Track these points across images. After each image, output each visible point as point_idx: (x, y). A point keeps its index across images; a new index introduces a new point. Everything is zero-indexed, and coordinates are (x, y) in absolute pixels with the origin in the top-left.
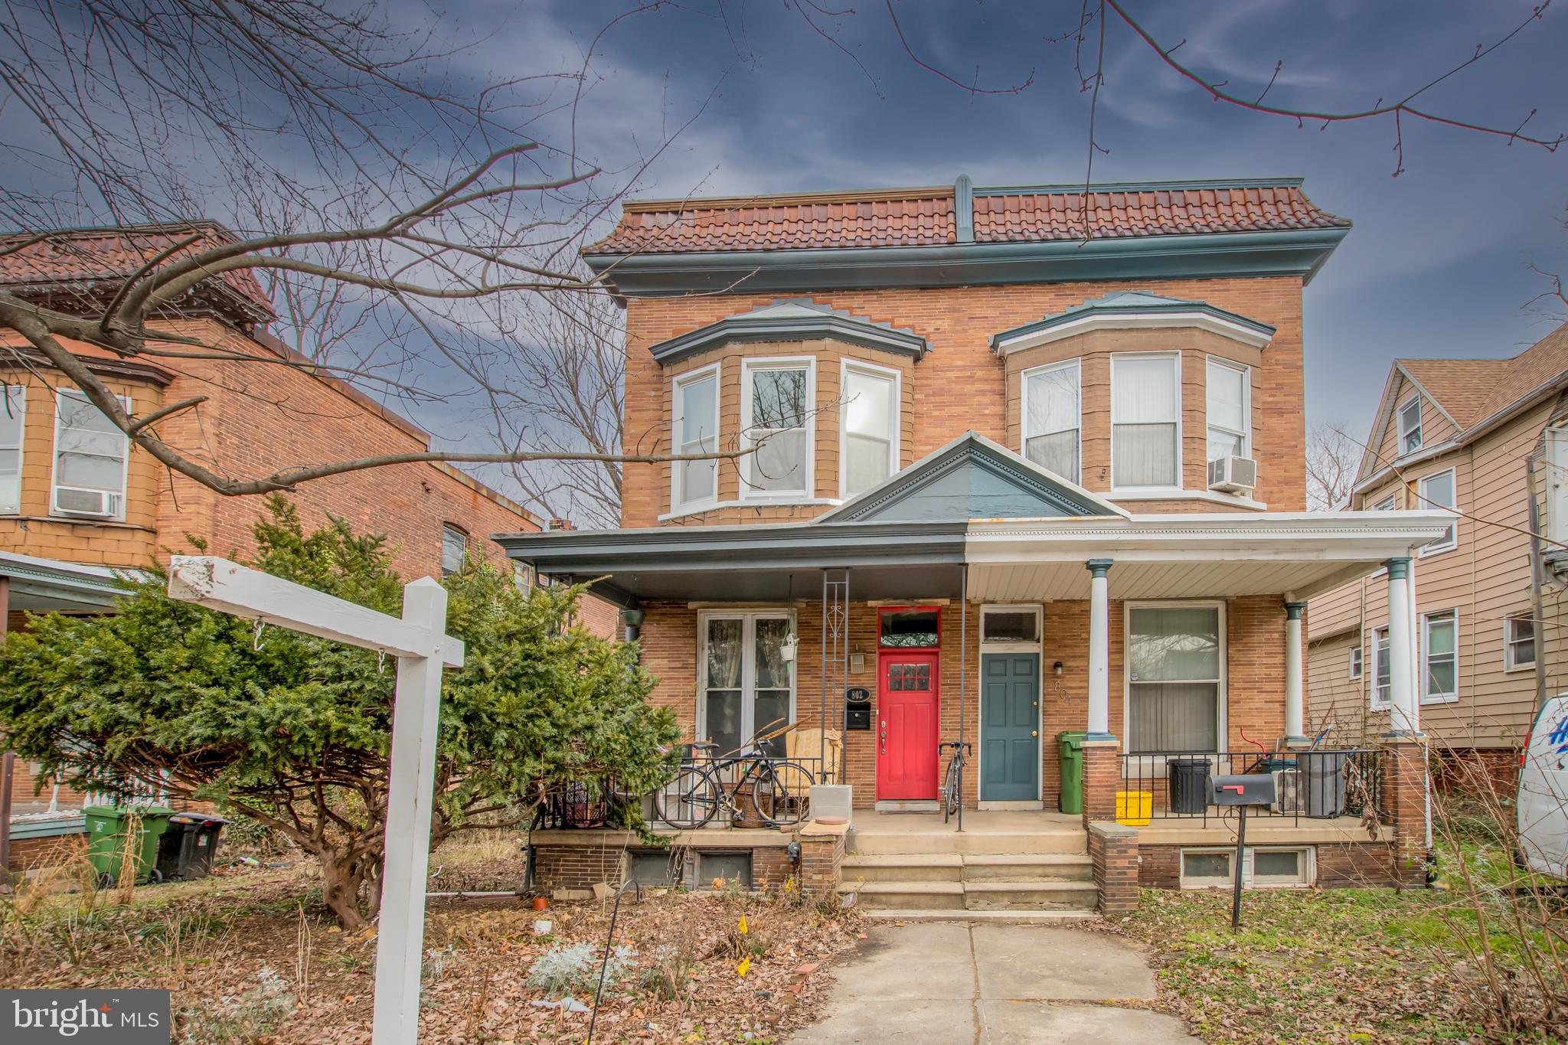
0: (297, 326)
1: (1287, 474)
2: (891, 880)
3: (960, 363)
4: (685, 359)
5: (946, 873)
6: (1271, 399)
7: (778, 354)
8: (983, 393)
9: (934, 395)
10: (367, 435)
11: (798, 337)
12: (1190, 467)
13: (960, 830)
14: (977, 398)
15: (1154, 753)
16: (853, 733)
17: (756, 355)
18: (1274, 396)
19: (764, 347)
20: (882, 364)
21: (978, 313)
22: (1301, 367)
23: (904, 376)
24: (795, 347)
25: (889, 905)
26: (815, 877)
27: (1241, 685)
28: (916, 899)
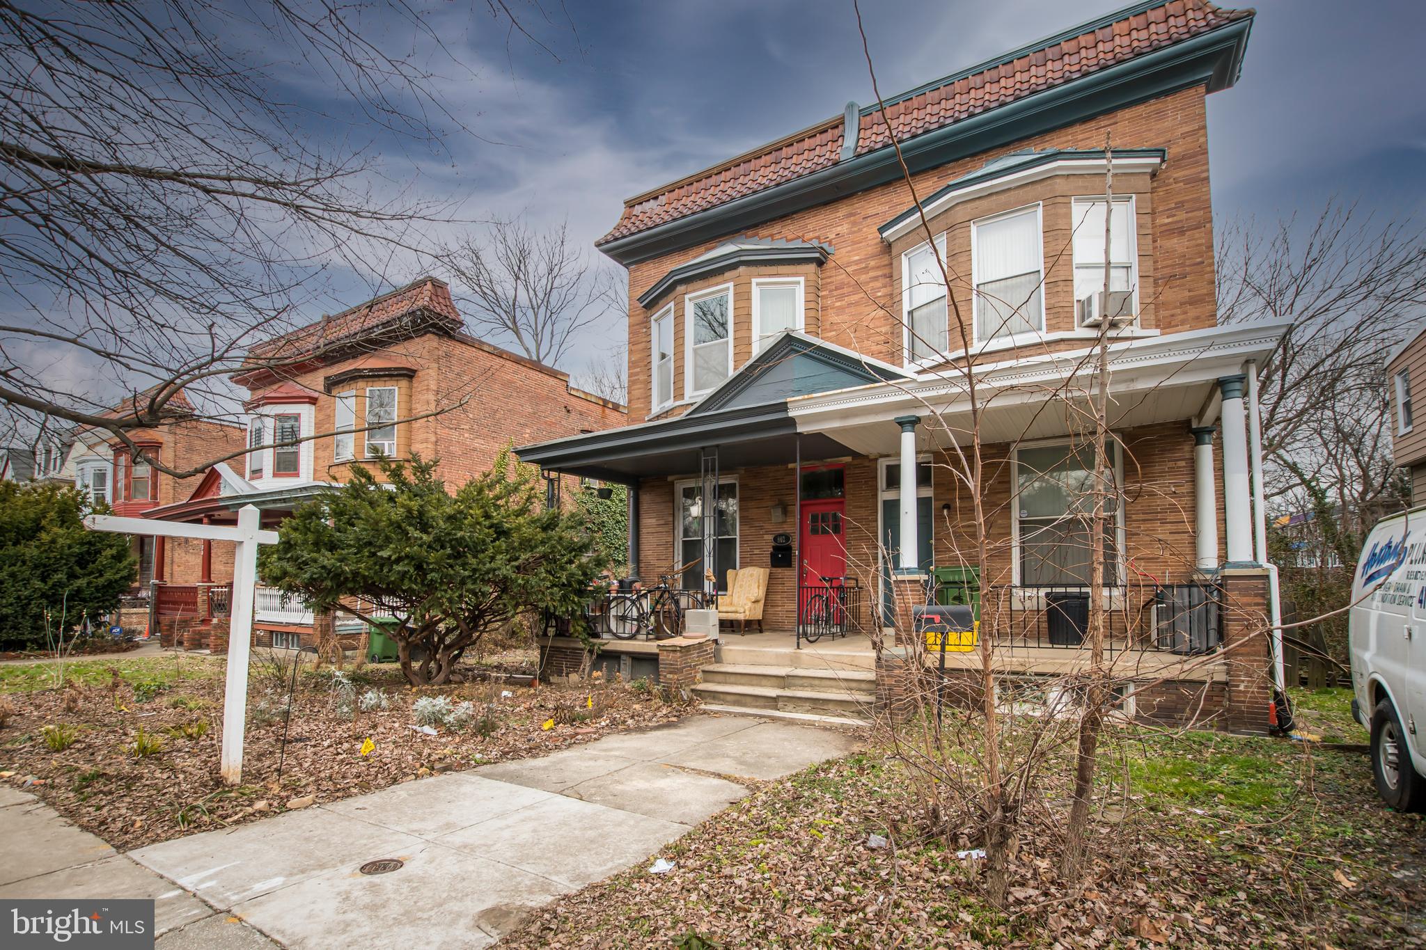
0: (533, 309)
1: (1191, 294)
2: (736, 684)
3: (857, 258)
4: (657, 303)
5: (774, 681)
6: (1170, 220)
7: (709, 286)
8: (875, 278)
9: (837, 289)
10: (527, 382)
11: (720, 271)
12: (1053, 311)
13: (798, 647)
14: (871, 285)
15: (1038, 586)
16: (779, 570)
17: (694, 291)
18: (1175, 215)
19: (700, 283)
20: (788, 275)
21: (871, 211)
22: (1207, 179)
23: (806, 281)
24: (719, 278)
25: (725, 702)
26: (669, 676)
27: (1142, 517)
28: (743, 699)
